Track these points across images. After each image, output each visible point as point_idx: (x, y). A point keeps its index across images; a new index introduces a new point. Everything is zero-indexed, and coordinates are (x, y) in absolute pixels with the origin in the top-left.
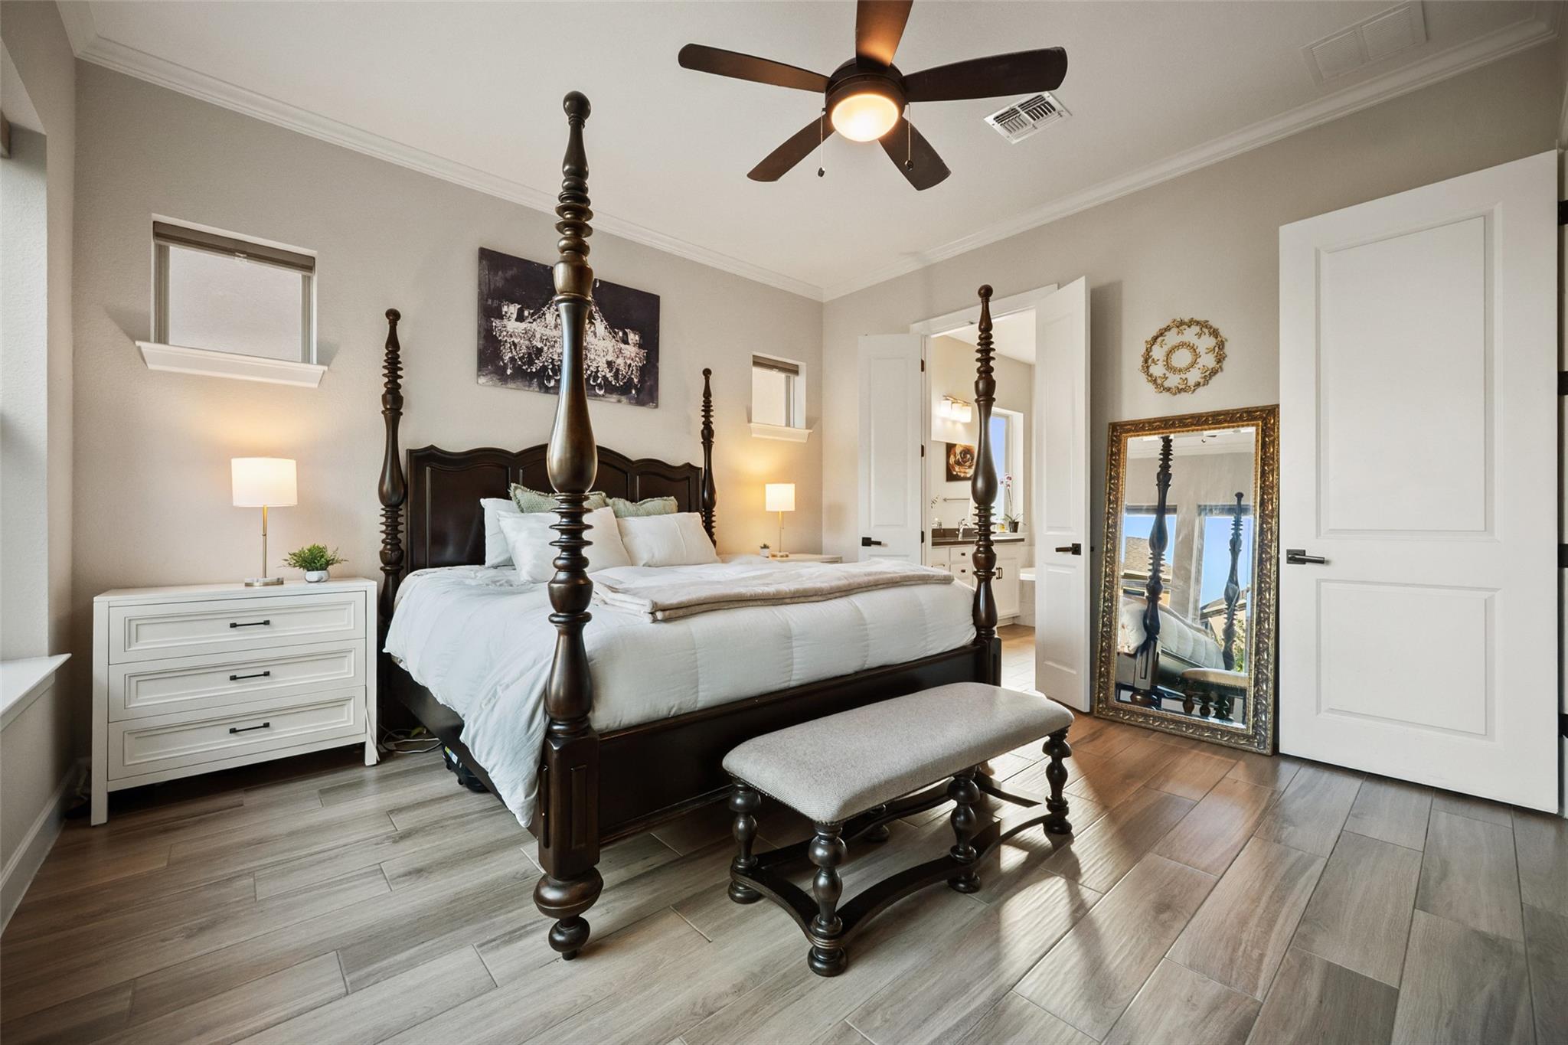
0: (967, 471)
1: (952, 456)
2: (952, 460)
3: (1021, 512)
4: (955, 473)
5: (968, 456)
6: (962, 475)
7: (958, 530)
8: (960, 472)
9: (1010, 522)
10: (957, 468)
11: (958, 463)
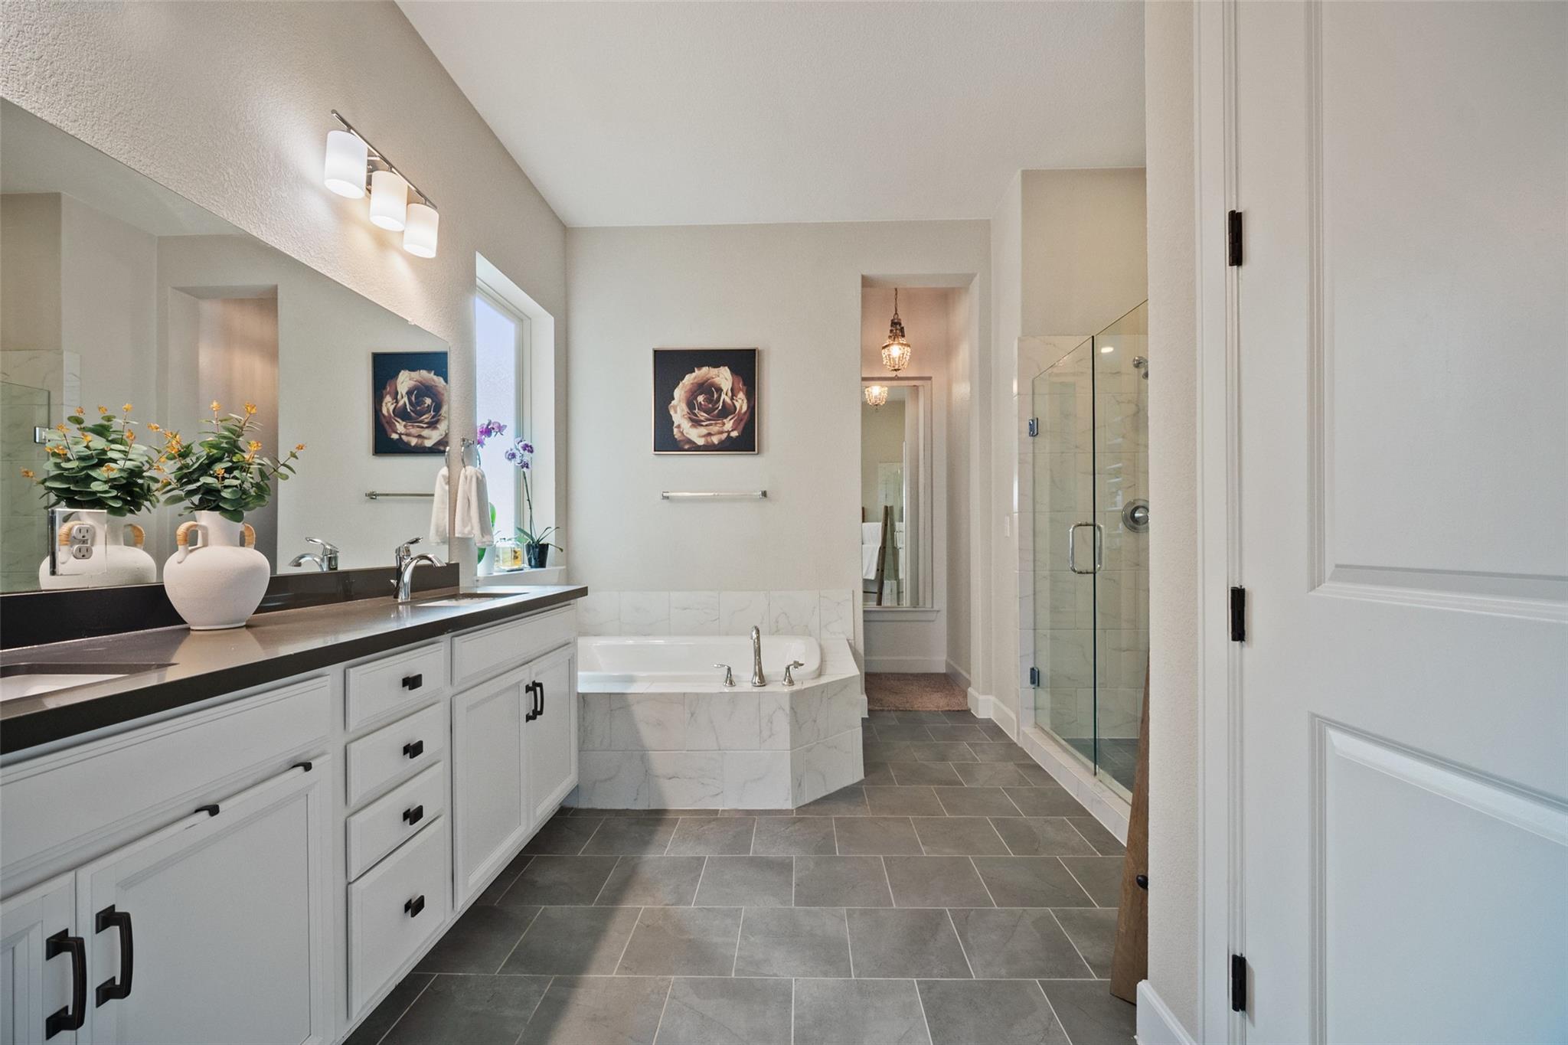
0: (425, 433)
1: (388, 399)
2: (388, 406)
3: (551, 522)
4: (395, 436)
5: (428, 401)
6: (414, 442)
7: (398, 573)
8: (407, 435)
9: (529, 546)
10: (400, 427)
11: (402, 414)
